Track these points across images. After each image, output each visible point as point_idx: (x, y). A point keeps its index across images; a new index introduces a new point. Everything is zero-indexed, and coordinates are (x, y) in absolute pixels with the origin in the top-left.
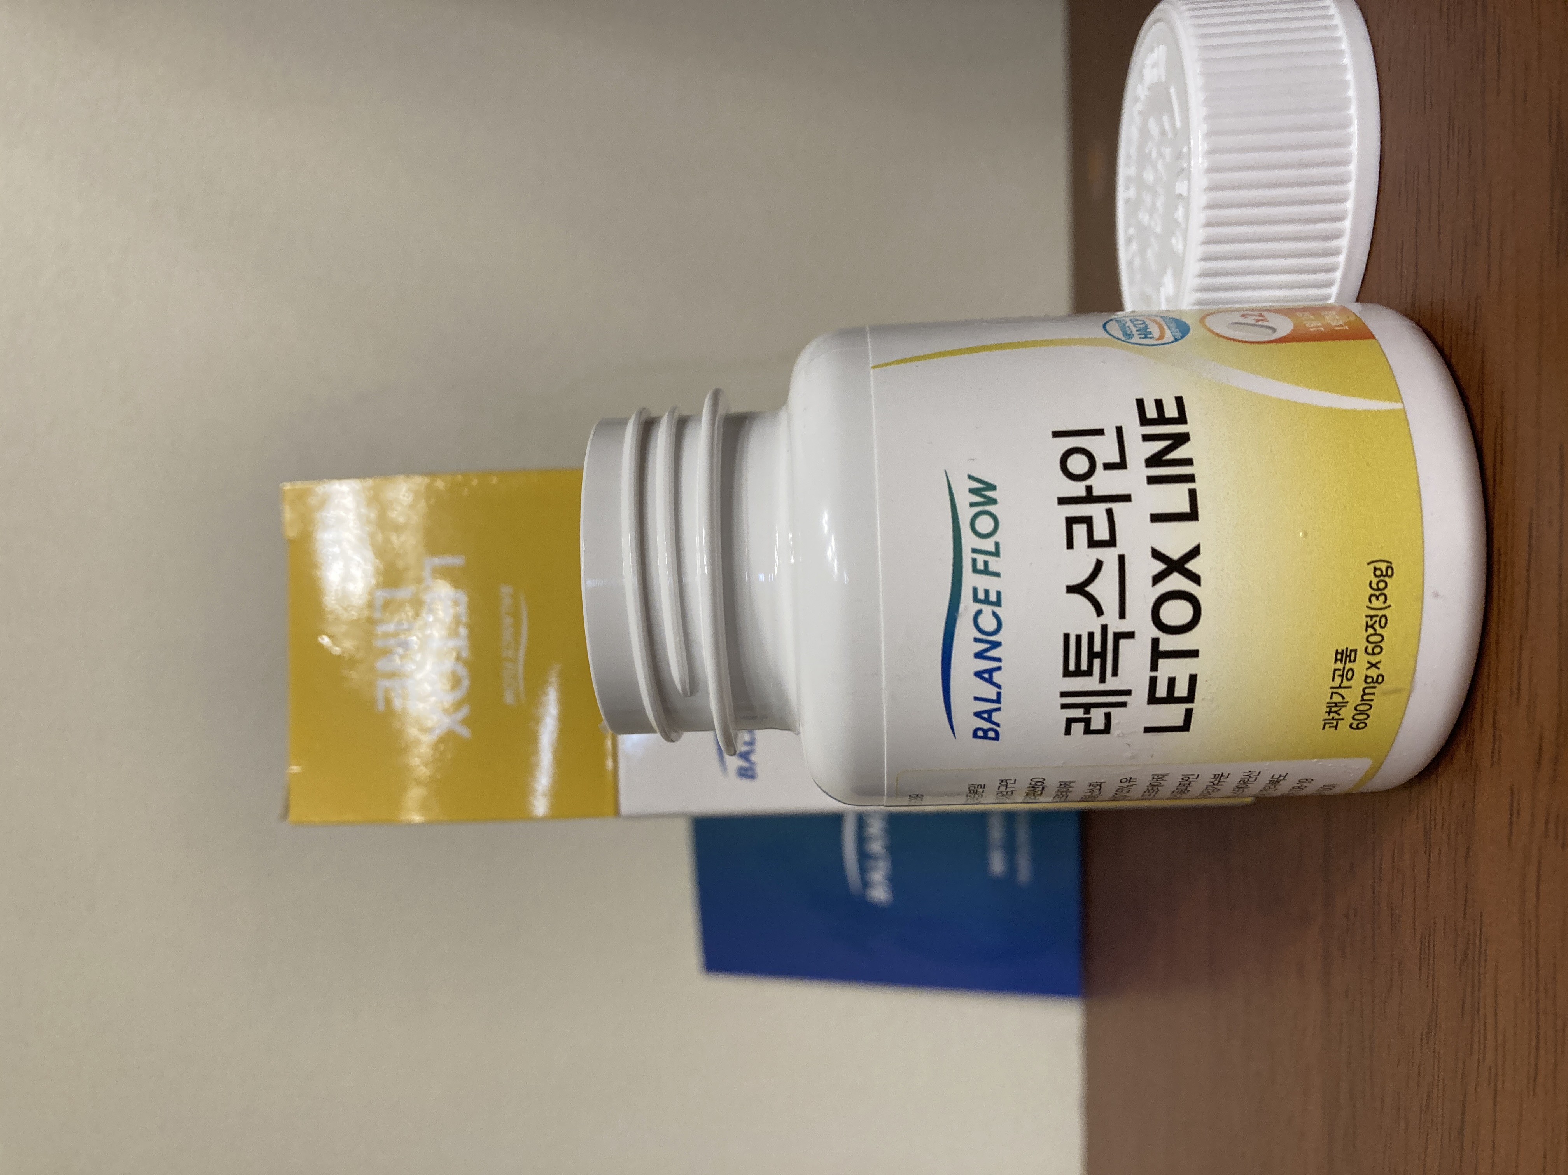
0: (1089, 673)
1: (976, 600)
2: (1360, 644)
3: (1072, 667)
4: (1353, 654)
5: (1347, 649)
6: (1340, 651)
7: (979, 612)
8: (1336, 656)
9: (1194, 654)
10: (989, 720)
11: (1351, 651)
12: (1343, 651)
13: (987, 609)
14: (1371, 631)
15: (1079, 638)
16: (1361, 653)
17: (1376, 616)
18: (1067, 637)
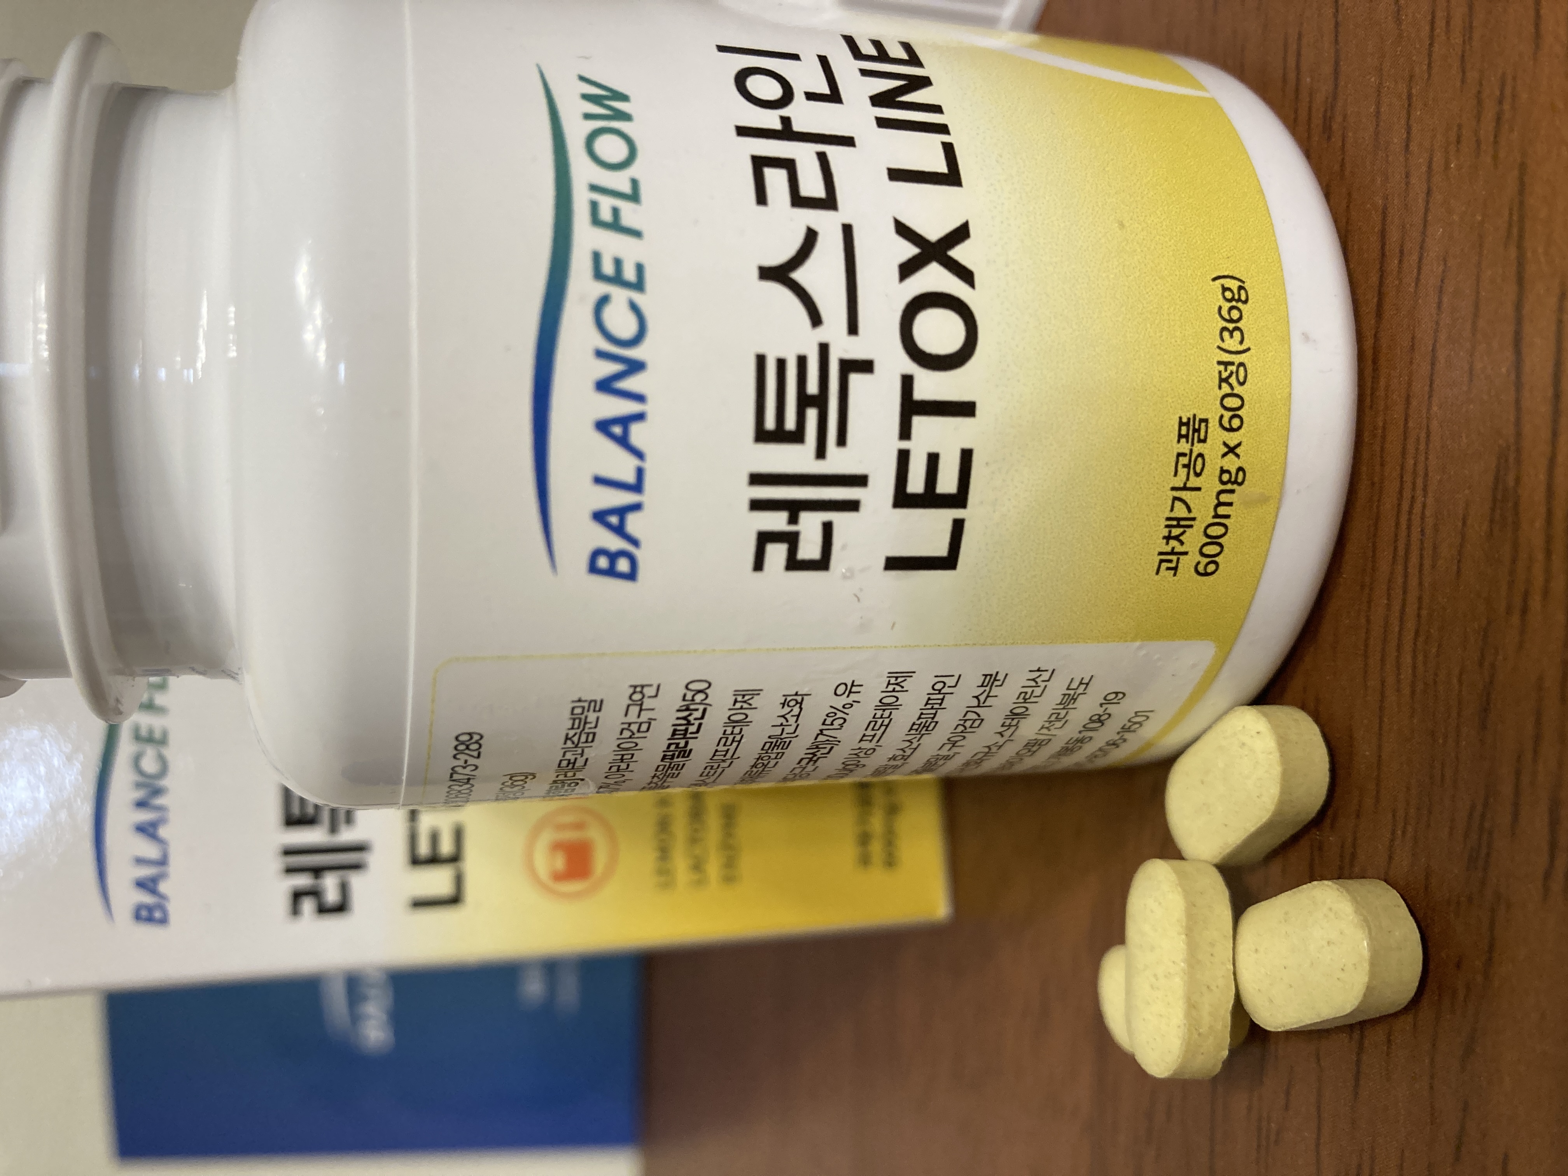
0: (797, 437)
1: (599, 275)
2: (1213, 413)
3: (770, 423)
4: (1203, 425)
5: (1194, 416)
6: (1185, 420)
7: (604, 300)
8: (1180, 430)
9: (966, 409)
10: (620, 530)
11: (1201, 421)
12: (1189, 419)
13: (620, 296)
14: (1226, 389)
15: (781, 364)
16: (1213, 424)
17: (1232, 364)
18: (761, 360)
